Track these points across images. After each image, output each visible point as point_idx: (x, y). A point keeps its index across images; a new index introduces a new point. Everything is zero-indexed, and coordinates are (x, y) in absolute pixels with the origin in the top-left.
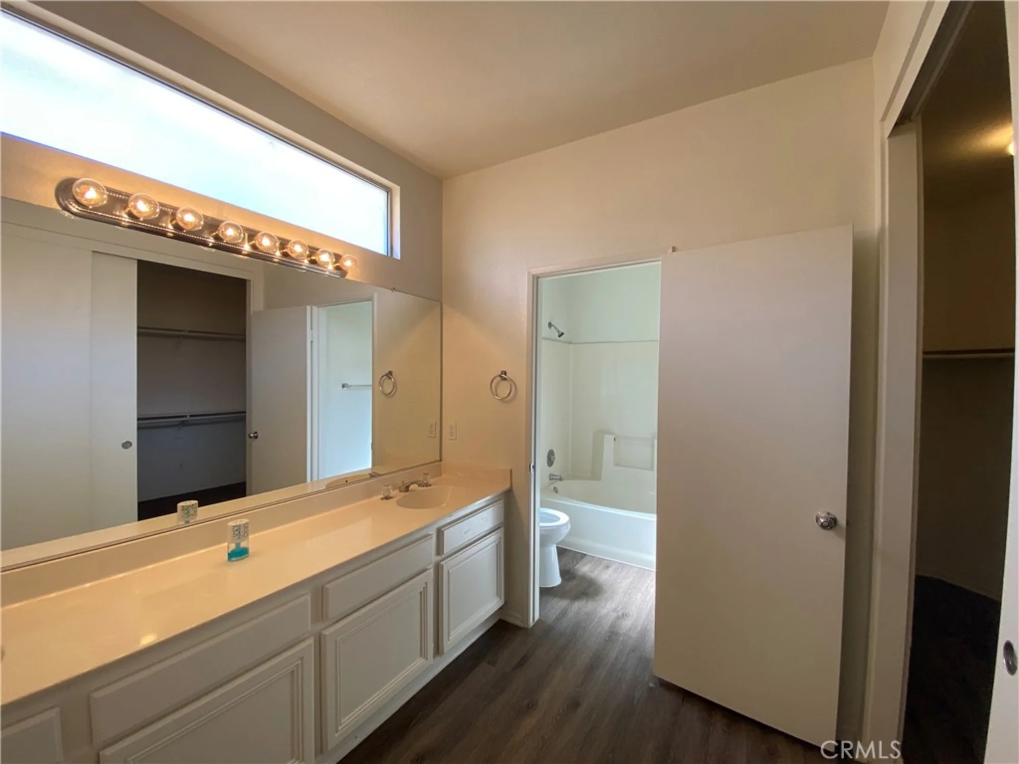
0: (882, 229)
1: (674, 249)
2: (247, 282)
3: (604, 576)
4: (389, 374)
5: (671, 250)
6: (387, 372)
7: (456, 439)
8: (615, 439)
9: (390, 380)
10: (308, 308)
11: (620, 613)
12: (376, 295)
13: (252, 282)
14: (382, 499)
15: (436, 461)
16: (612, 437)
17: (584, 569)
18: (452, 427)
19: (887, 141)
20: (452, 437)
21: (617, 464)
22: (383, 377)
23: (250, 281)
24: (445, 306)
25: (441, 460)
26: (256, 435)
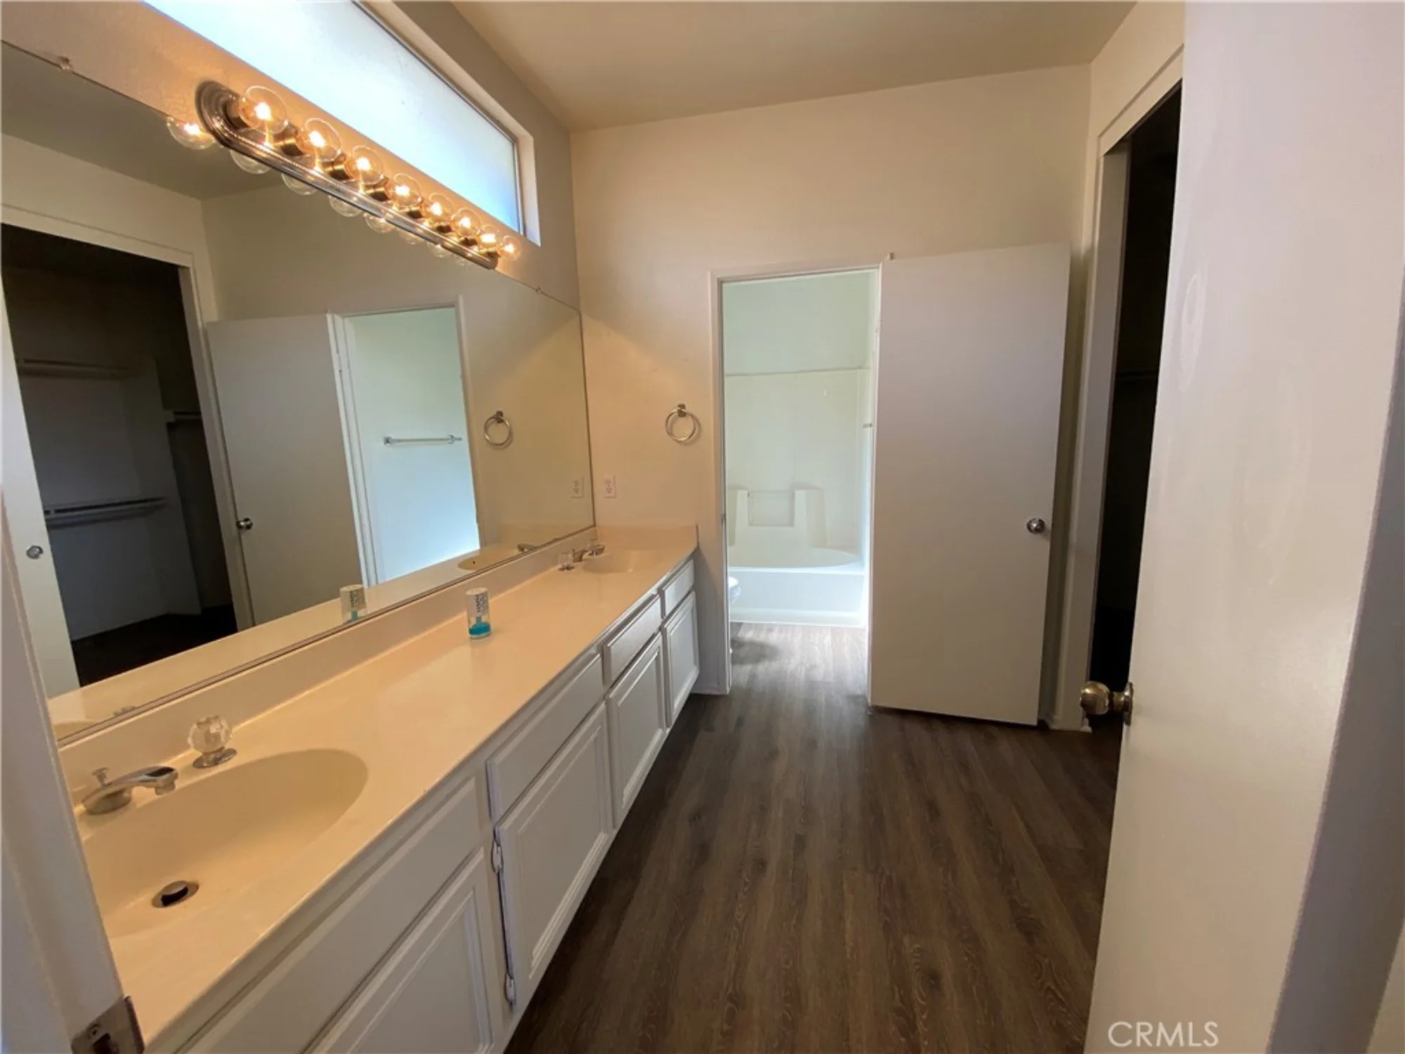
0: (1091, 250)
1: (892, 257)
2: (180, 271)
3: (774, 638)
4: (499, 418)
5: (888, 257)
6: (493, 413)
7: (615, 497)
8: (749, 495)
9: (501, 425)
10: (329, 317)
11: (808, 665)
12: (461, 300)
13: (191, 271)
14: (562, 569)
15: (591, 527)
16: (746, 492)
17: (748, 635)
18: (608, 482)
19: (1102, 160)
20: (610, 495)
21: (751, 524)
22: (490, 419)
23: (187, 268)
24: (584, 317)
25: (595, 526)
26: (248, 523)
